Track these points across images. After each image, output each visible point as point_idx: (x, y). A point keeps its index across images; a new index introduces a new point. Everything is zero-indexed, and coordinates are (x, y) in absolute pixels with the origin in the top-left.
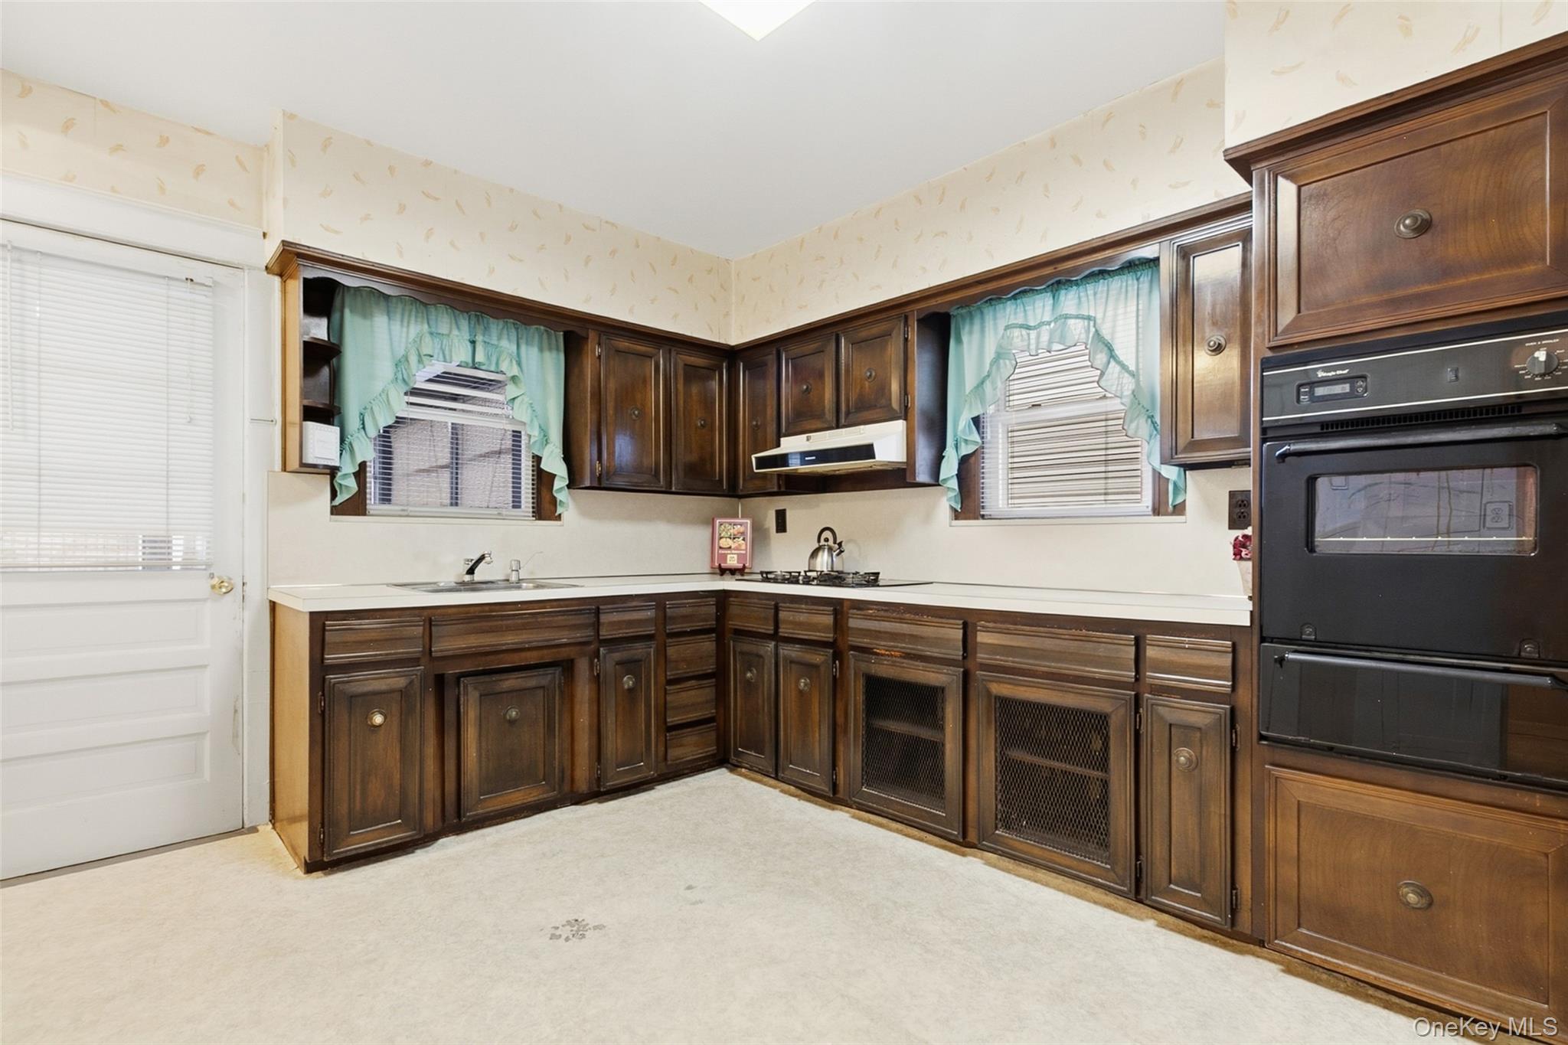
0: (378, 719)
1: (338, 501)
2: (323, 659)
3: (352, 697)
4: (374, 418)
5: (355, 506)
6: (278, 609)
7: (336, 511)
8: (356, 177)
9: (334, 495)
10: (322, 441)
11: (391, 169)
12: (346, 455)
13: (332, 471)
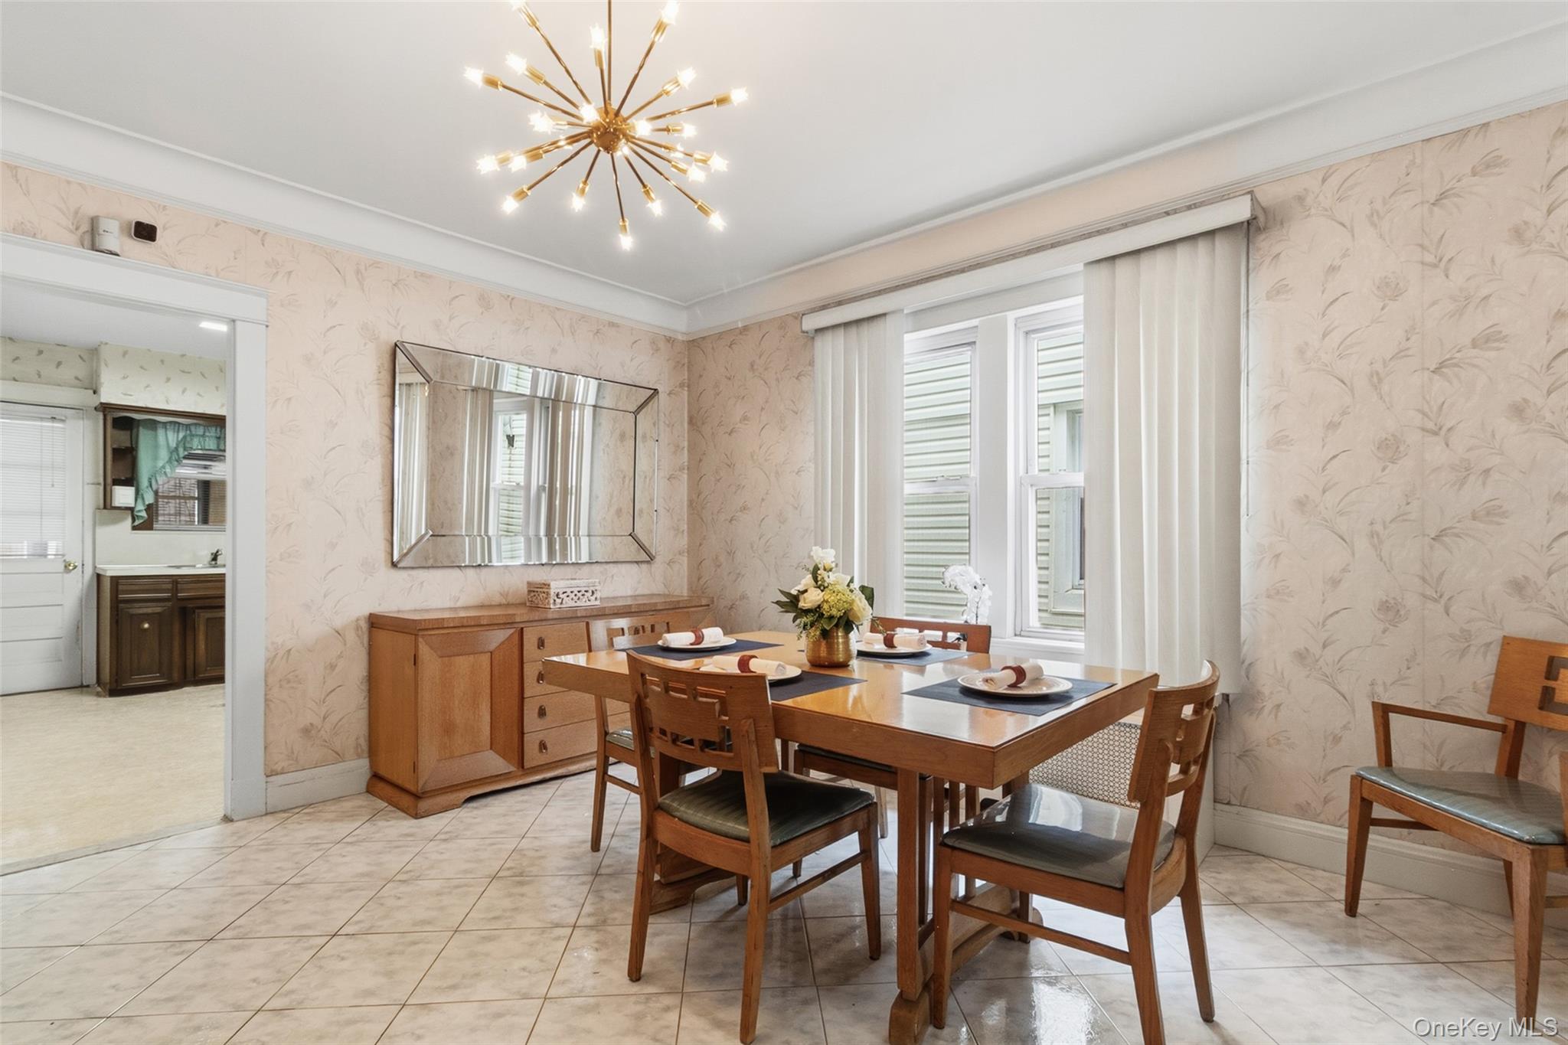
0: (146, 626)
1: (136, 523)
2: (117, 597)
3: (132, 616)
4: (157, 481)
5: (147, 525)
6: (101, 578)
7: (134, 528)
8: (142, 367)
9: (134, 520)
10: (124, 496)
11: (162, 361)
12: (140, 501)
13: (131, 509)
